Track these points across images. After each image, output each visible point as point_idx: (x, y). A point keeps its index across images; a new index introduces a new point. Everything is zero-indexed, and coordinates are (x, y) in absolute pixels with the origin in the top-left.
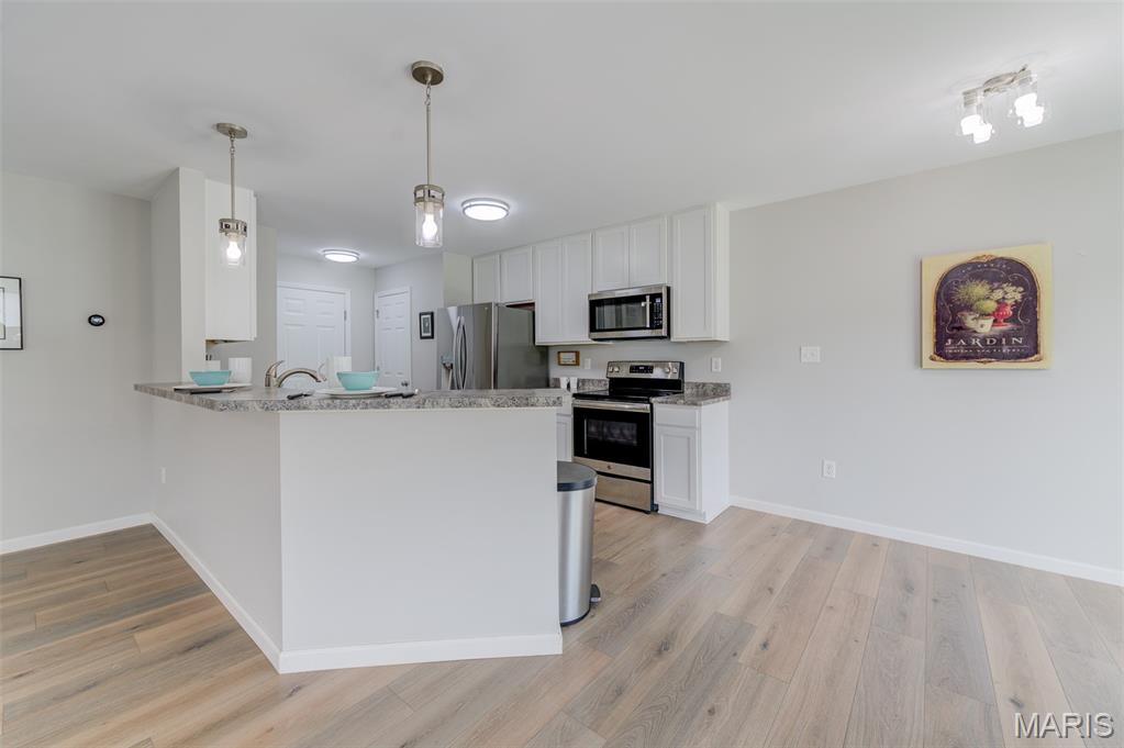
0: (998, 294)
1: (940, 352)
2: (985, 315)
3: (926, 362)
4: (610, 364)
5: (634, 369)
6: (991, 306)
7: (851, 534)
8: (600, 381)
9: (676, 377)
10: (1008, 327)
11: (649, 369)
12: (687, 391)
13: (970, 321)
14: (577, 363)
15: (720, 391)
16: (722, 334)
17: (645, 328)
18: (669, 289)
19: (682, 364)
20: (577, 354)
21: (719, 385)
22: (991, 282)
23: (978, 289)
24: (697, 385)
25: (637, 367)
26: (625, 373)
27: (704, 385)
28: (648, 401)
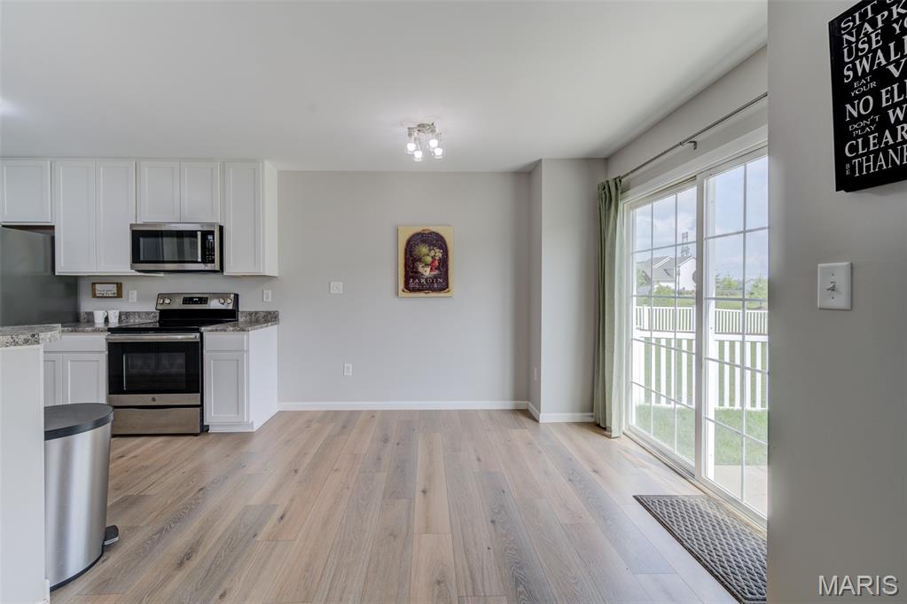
0: (432, 253)
1: (407, 287)
2: (427, 265)
3: (400, 292)
4: (162, 296)
5: (188, 300)
6: (429, 259)
7: (360, 412)
8: (148, 313)
9: (230, 307)
10: (436, 272)
11: (203, 300)
12: (241, 319)
13: (421, 269)
14: (119, 295)
15: (270, 318)
16: (270, 268)
17: (197, 262)
18: (221, 228)
19: (236, 296)
20: (119, 286)
21: (269, 313)
22: (429, 246)
23: (424, 249)
24: (250, 314)
25: (191, 299)
26: (178, 305)
27: (256, 313)
28: (197, 330)
